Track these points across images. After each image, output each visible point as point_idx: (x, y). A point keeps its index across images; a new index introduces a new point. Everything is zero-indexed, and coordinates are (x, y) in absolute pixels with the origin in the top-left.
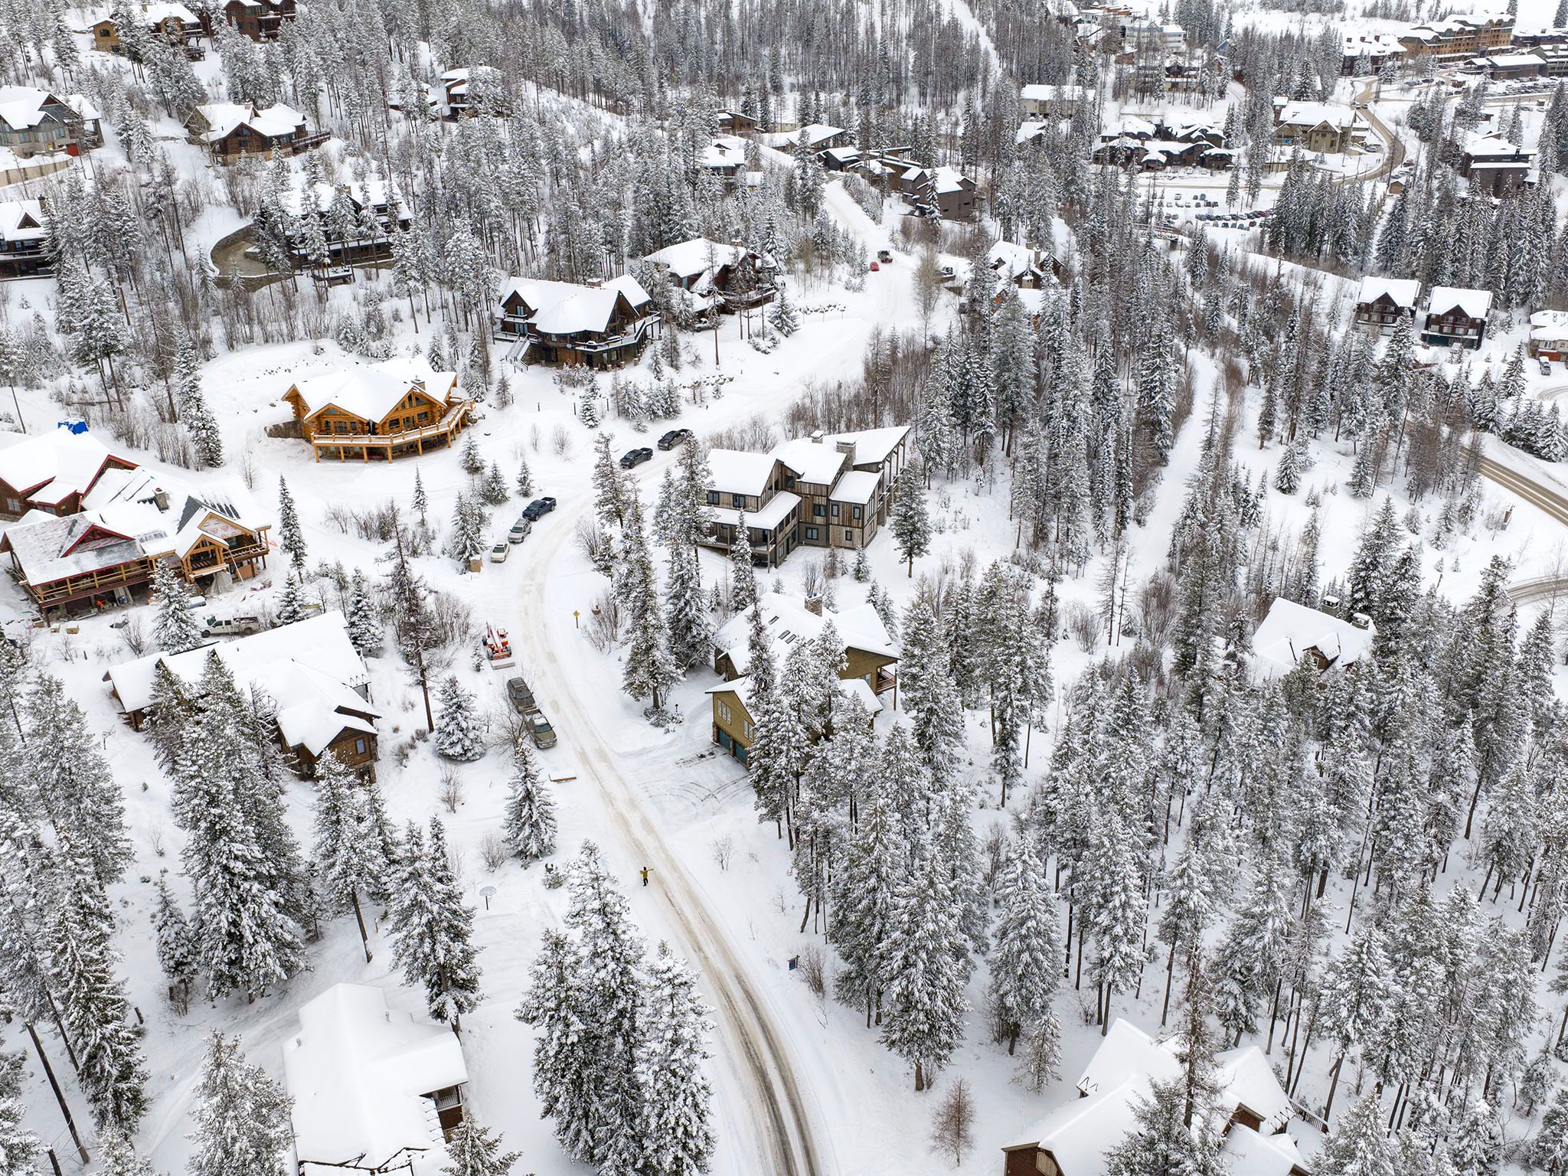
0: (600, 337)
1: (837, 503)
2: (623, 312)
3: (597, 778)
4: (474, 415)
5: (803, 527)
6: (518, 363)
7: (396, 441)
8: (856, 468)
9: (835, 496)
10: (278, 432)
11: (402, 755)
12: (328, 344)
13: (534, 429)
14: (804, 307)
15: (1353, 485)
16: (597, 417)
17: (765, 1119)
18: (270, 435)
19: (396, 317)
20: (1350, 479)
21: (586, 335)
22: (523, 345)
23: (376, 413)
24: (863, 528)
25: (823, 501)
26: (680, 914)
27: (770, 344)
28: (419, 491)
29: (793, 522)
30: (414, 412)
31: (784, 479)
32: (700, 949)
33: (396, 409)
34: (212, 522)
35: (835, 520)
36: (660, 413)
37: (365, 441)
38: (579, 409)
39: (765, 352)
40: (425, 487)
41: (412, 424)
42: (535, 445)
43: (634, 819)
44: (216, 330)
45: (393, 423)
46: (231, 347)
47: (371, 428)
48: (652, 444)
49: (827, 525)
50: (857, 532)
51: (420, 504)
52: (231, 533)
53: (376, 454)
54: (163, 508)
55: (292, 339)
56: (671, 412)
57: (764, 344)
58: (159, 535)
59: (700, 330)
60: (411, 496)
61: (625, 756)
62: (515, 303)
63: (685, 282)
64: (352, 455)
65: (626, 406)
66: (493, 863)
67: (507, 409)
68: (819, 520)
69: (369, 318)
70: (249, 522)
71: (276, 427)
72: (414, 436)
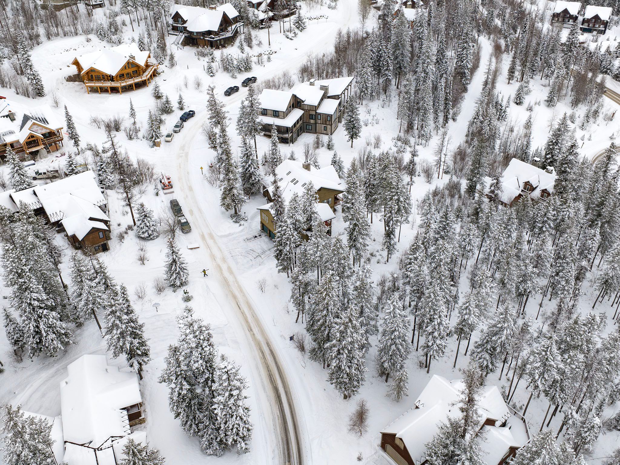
0: (216, 33)
1: (320, 114)
2: (226, 21)
3: (208, 247)
4: (159, 70)
5: (305, 124)
6: (180, 46)
7: (123, 85)
8: (329, 97)
9: (319, 111)
10: (71, 79)
11: (121, 237)
12: (92, 36)
13: (185, 78)
14: (309, 17)
15: (548, 101)
16: (214, 71)
17: (277, 412)
18: (67, 81)
19: (124, 24)
20: (546, 98)
21: (209, 33)
22: (182, 37)
23: (113, 71)
24: (331, 125)
25: (314, 113)
26: (243, 313)
27: (293, 35)
28: (132, 109)
29: (300, 122)
30: (130, 71)
31: (296, 103)
32: (251, 330)
33: (122, 69)
34: (35, 126)
35: (319, 121)
36: (243, 69)
37: (108, 84)
38: (206, 68)
39: (291, 39)
40: (134, 107)
41: (130, 76)
42: (186, 85)
43: (224, 267)
44: (41, 30)
45: (121, 76)
46: (49, 38)
47: (111, 79)
48: (239, 84)
49: (316, 123)
50: (329, 127)
51: (133, 115)
52: (44, 131)
53: (114, 90)
54: (13, 119)
55: (76, 34)
56: (248, 68)
57: (291, 35)
58: (11, 133)
59: (262, 28)
60: (129, 111)
61: (221, 237)
62: (177, 17)
63: (256, 6)
64: (103, 90)
65: (227, 66)
66: (160, 290)
67: (174, 68)
68: (312, 121)
69: (111, 24)
70: (53, 126)
71: (70, 77)
72: (130, 82)
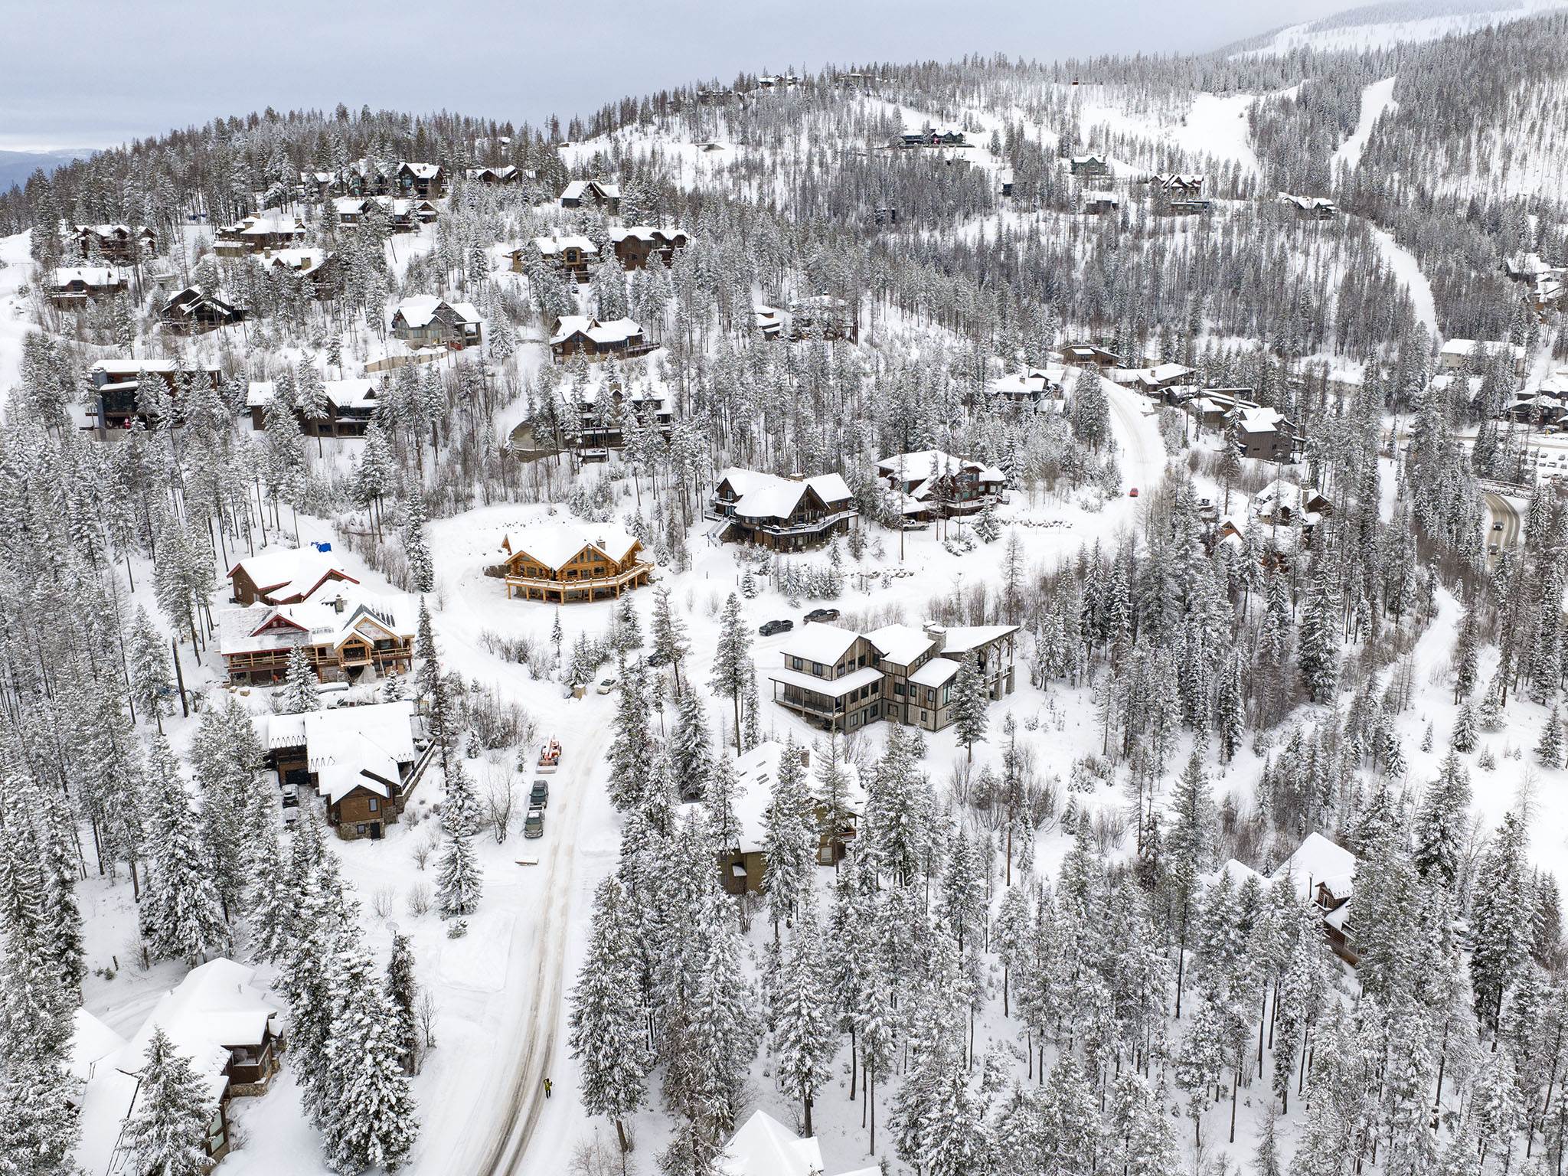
0: (786, 522)
1: (914, 685)
2: (811, 503)
3: (553, 868)
4: (654, 575)
5: (886, 703)
6: (717, 540)
7: (568, 588)
8: (945, 656)
9: (917, 678)
10: (494, 572)
11: (413, 821)
12: (563, 509)
13: (691, 592)
16: (755, 589)
17: (494, 1145)
18: (486, 574)
19: (627, 492)
21: (775, 520)
22: (725, 524)
23: (555, 560)
24: (935, 710)
25: (902, 681)
26: (540, 980)
27: (964, 547)
28: (557, 627)
29: (872, 697)
30: (591, 566)
31: (867, 655)
32: (536, 1009)
33: (574, 561)
34: (367, 625)
35: (913, 700)
36: (817, 593)
37: (545, 585)
38: (741, 581)
39: (956, 554)
40: (562, 625)
41: (586, 575)
42: (690, 606)
43: (558, 903)
44: (477, 489)
45: (572, 574)
46: (488, 503)
47: (552, 575)
48: (796, 616)
49: (906, 703)
50: (931, 713)
51: (557, 637)
52: (381, 636)
53: (554, 597)
54: (339, 610)
55: (536, 500)
56: (831, 593)
57: (957, 546)
58: (328, 630)
59: (907, 529)
60: (550, 629)
61: (587, 854)
62: (725, 489)
63: (907, 486)
64: (534, 595)
65: (788, 586)
66: (420, 910)
67: (683, 574)
68: (899, 698)
69: (600, 489)
70: (399, 631)
71: (492, 568)
72: (585, 585)
